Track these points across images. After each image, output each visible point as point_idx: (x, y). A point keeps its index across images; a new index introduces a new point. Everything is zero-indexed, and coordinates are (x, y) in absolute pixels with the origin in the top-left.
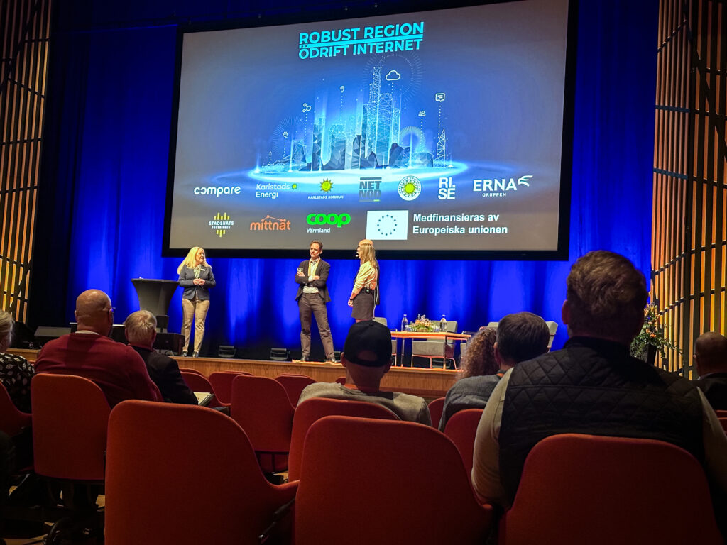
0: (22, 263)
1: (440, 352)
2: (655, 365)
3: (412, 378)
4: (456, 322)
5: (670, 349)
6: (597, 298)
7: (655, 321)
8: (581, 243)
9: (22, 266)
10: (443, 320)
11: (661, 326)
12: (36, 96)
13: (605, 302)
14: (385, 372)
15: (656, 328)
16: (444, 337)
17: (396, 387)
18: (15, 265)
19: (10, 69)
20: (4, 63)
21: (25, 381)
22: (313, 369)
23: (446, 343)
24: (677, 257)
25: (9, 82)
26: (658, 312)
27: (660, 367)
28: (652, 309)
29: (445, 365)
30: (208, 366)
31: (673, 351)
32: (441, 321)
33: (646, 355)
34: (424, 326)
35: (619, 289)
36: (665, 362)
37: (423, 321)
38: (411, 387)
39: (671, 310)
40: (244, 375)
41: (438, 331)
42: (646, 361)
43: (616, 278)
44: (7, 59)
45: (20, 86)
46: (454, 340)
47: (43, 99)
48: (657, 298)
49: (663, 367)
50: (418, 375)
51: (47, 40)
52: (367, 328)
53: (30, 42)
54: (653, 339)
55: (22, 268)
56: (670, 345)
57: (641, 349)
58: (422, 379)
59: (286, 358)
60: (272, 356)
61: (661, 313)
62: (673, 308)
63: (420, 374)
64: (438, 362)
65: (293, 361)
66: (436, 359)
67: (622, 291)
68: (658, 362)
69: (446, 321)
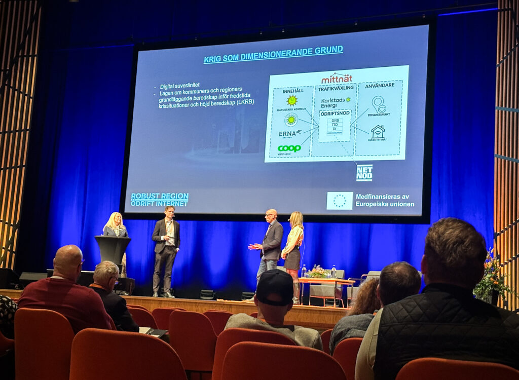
0: (12, 224)
1: (331, 293)
2: (498, 306)
3: (309, 314)
4: (343, 271)
5: (509, 293)
6: (451, 253)
7: (497, 272)
8: (440, 211)
9: (12, 225)
10: (334, 269)
11: (502, 275)
12: (26, 97)
13: (457, 257)
14: (288, 310)
15: (498, 277)
16: (335, 282)
17: (297, 320)
18: (6, 225)
19: (7, 77)
20: (2, 73)
21: (10, 316)
22: (233, 306)
23: (336, 287)
24: (514, 222)
25: (6, 87)
26: (500, 265)
27: (502, 307)
28: (495, 262)
29: (335, 304)
30: (152, 304)
31: (512, 295)
32: (332, 270)
33: (490, 298)
34: (318, 273)
35: (467, 247)
36: (506, 304)
37: (318, 269)
38: (308, 321)
39: (509, 263)
40: (180, 311)
41: (329, 277)
42: (491, 303)
43: (465, 238)
44: (5, 70)
45: (14, 90)
46: (342, 285)
47: (31, 100)
48: (499, 254)
49: (504, 307)
50: (314, 312)
51: (35, 56)
52: (274, 275)
53: (23, 57)
54: (496, 286)
55: (11, 227)
56: (509, 291)
57: (487, 293)
58: (317, 315)
59: (212, 298)
60: (202, 296)
61: (502, 266)
62: (511, 261)
63: (316, 310)
64: (330, 302)
65: (218, 300)
66: (329, 300)
67: (470, 248)
68: (500, 304)
69: (336, 270)
